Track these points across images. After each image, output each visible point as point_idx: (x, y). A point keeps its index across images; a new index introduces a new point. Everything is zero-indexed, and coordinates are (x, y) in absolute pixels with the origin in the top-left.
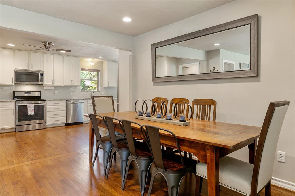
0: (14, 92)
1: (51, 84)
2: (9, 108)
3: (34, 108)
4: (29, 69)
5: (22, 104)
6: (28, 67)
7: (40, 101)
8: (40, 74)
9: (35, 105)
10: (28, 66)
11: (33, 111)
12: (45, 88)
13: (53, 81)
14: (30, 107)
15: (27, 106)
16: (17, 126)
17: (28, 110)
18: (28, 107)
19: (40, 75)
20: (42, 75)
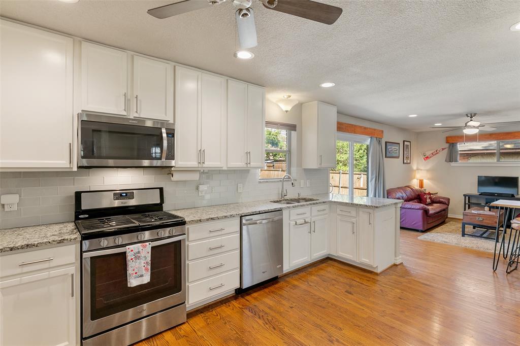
0: (78, 195)
1: (193, 163)
2: (53, 273)
3: (149, 259)
4: (129, 116)
5: (106, 247)
6: (127, 108)
7: (168, 229)
8: (164, 131)
9: (153, 248)
10: (127, 102)
11: (146, 269)
12: (176, 177)
13: (201, 153)
14: (137, 257)
15: (125, 253)
16: (86, 338)
17: (130, 271)
18: (129, 258)
19: (164, 135)
20: (171, 134)
